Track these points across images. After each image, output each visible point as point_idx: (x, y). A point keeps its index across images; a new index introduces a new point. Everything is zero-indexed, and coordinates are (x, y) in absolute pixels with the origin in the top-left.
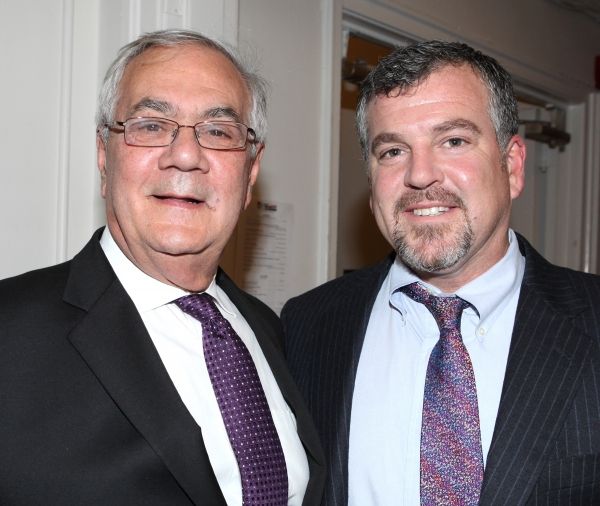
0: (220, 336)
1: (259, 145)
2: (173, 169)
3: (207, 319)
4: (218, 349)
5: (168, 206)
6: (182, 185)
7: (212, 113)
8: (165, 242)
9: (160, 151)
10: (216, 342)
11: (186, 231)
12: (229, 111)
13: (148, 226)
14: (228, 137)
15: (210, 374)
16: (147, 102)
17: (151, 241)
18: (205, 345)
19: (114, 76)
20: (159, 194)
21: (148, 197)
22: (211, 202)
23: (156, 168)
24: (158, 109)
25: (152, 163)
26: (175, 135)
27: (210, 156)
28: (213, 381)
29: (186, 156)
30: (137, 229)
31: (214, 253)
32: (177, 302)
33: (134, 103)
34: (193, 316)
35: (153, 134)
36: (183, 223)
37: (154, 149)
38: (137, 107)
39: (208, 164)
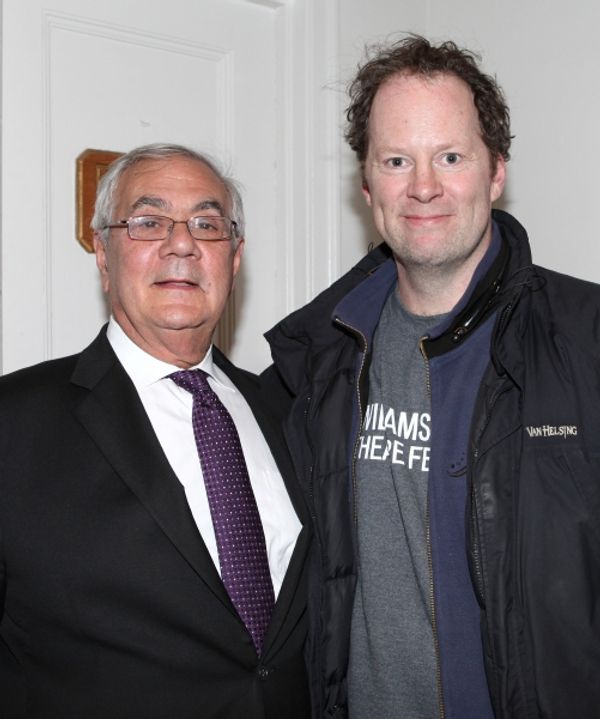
0: (207, 406)
1: (239, 239)
2: (173, 256)
3: (197, 391)
4: (205, 417)
5: (168, 290)
6: (179, 270)
7: (202, 206)
8: (168, 319)
9: (159, 243)
10: (203, 411)
11: (185, 308)
12: (215, 204)
13: (153, 308)
14: (215, 229)
15: (196, 438)
16: (144, 200)
17: (156, 320)
18: (194, 414)
19: (110, 186)
20: (160, 280)
21: (151, 286)
22: (204, 286)
23: (157, 258)
24: (154, 205)
25: (153, 254)
26: (171, 229)
27: (201, 246)
28: (198, 444)
29: (182, 245)
30: (141, 313)
31: (208, 328)
32: (171, 376)
33: (133, 203)
34: (186, 389)
35: (151, 230)
36: (182, 302)
37: (154, 242)
38: (136, 206)
39: (200, 251)
